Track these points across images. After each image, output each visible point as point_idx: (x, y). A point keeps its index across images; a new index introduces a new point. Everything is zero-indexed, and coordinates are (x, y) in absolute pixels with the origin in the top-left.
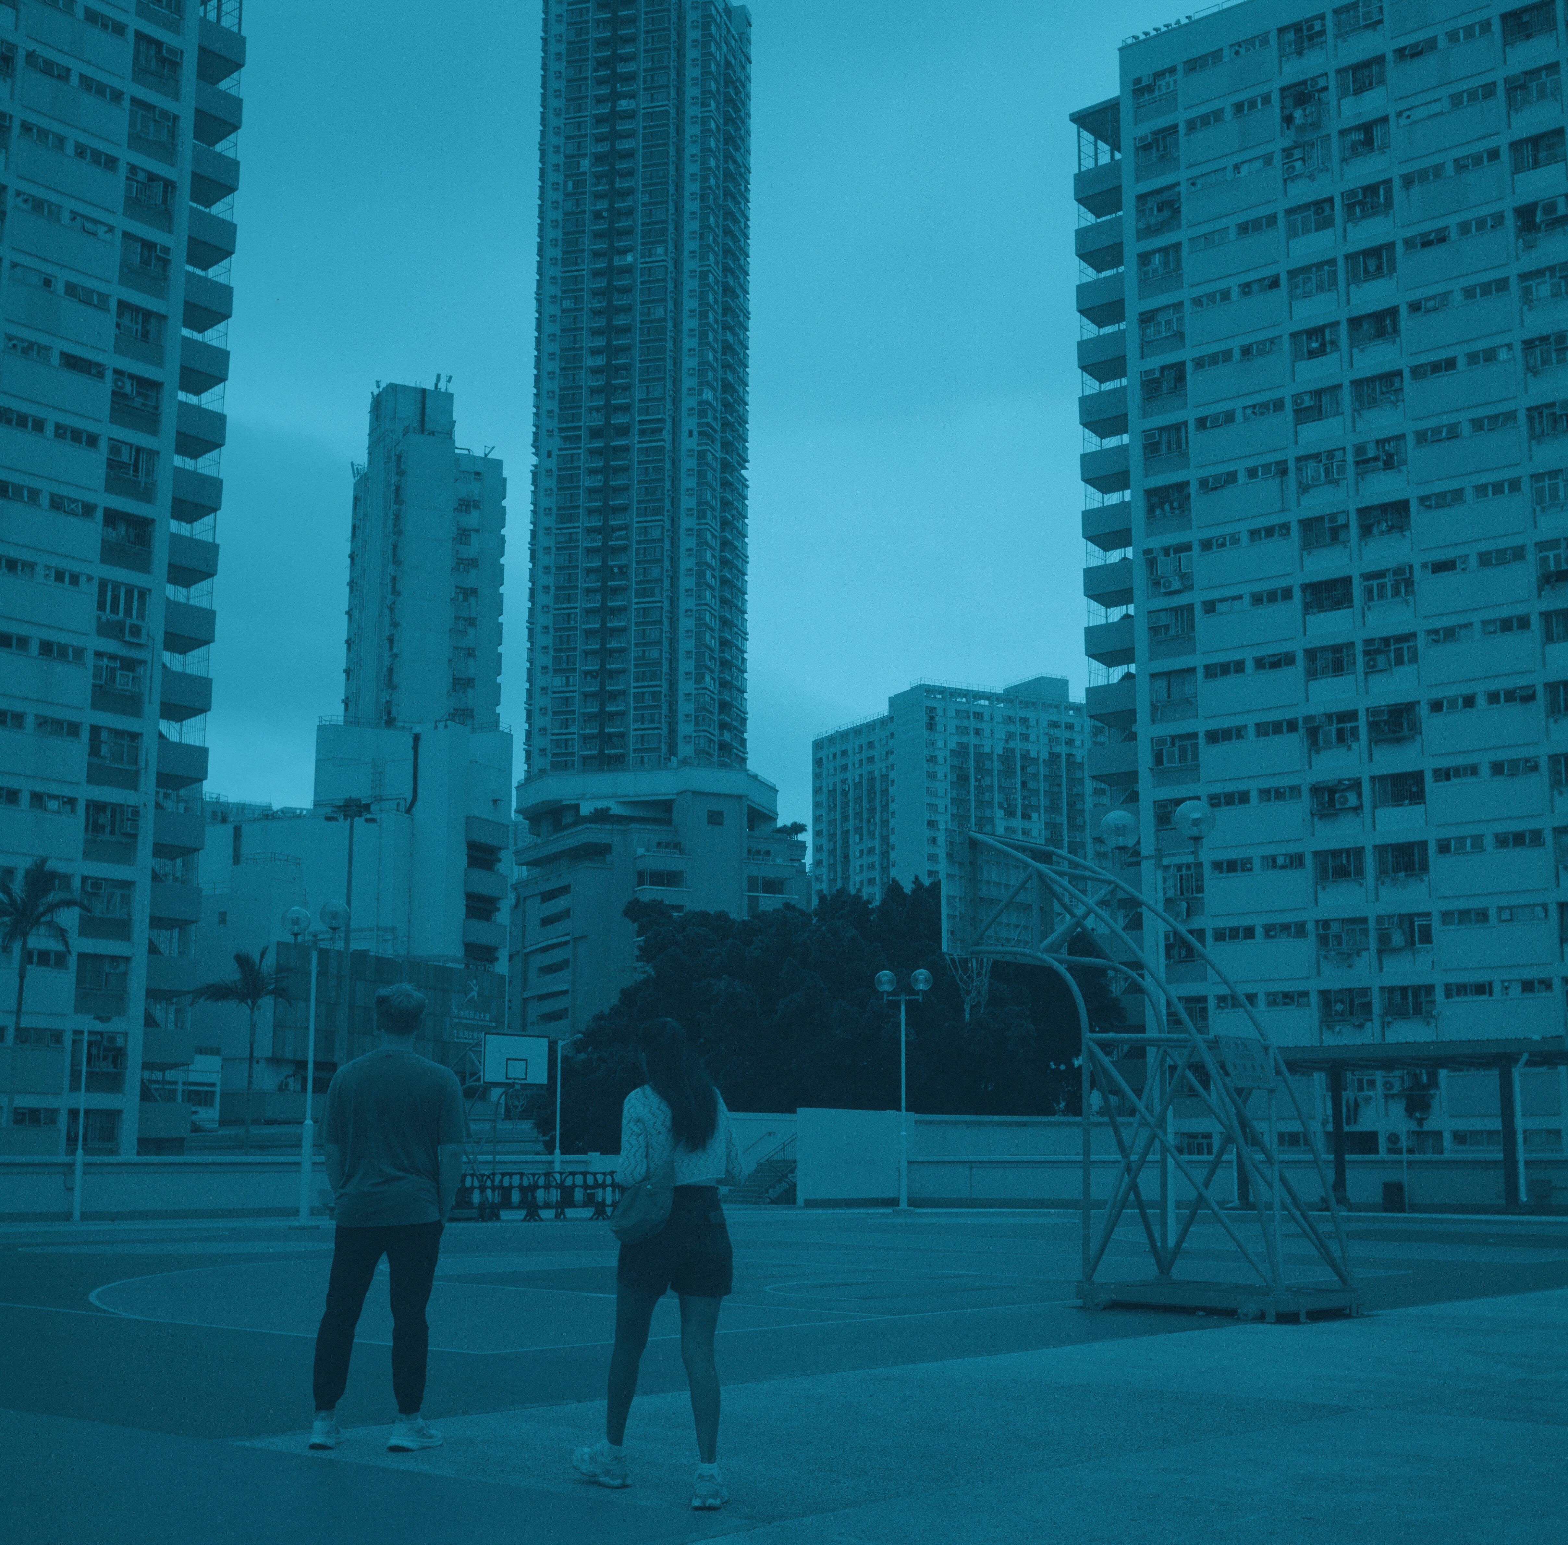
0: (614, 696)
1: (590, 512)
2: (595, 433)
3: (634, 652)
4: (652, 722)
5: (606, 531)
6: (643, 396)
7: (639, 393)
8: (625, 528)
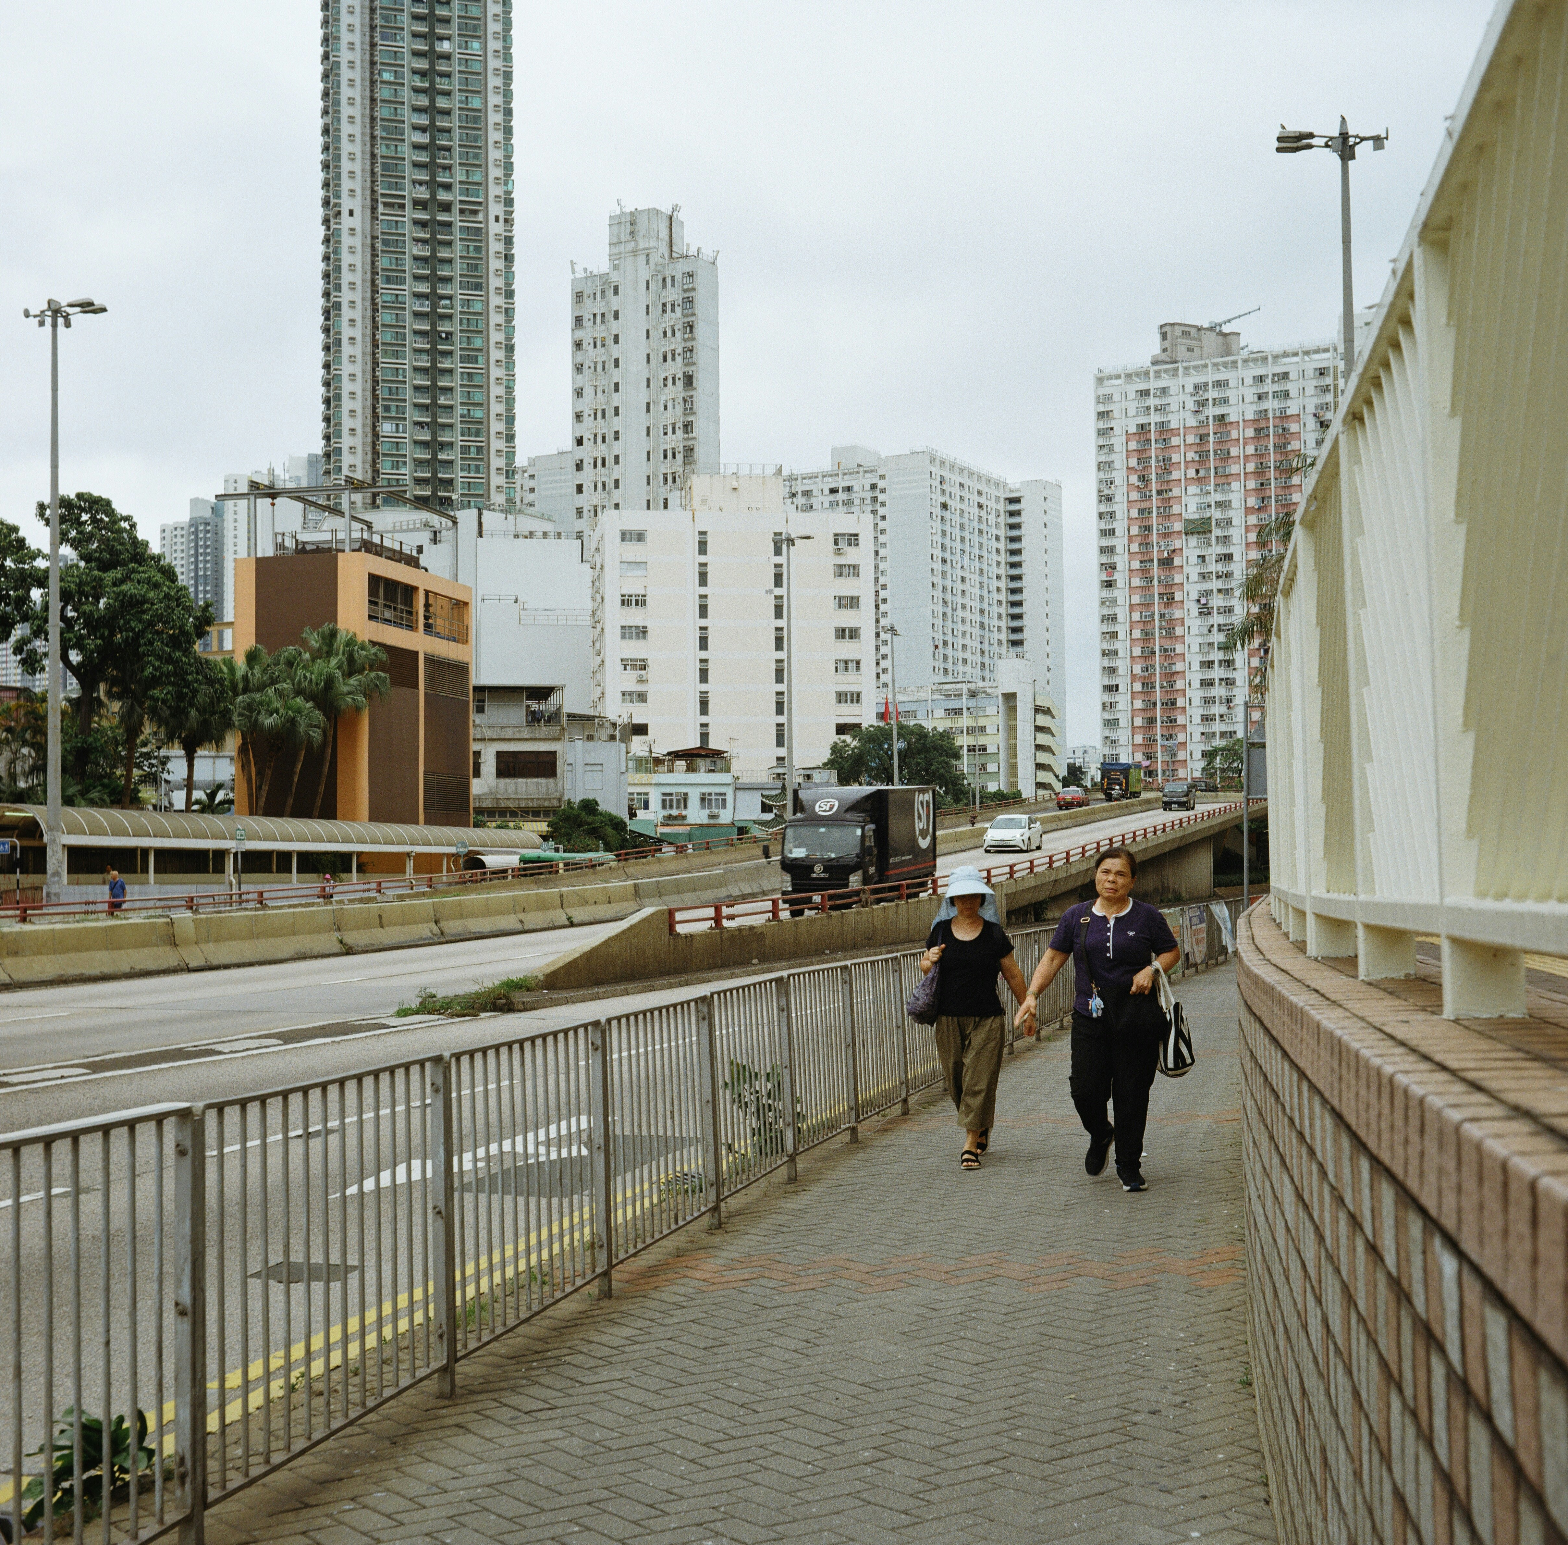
0: (443, 446)
1: (417, 278)
2: (419, 204)
3: (460, 410)
4: (478, 471)
5: (433, 297)
6: (464, 178)
7: (459, 175)
8: (450, 298)
